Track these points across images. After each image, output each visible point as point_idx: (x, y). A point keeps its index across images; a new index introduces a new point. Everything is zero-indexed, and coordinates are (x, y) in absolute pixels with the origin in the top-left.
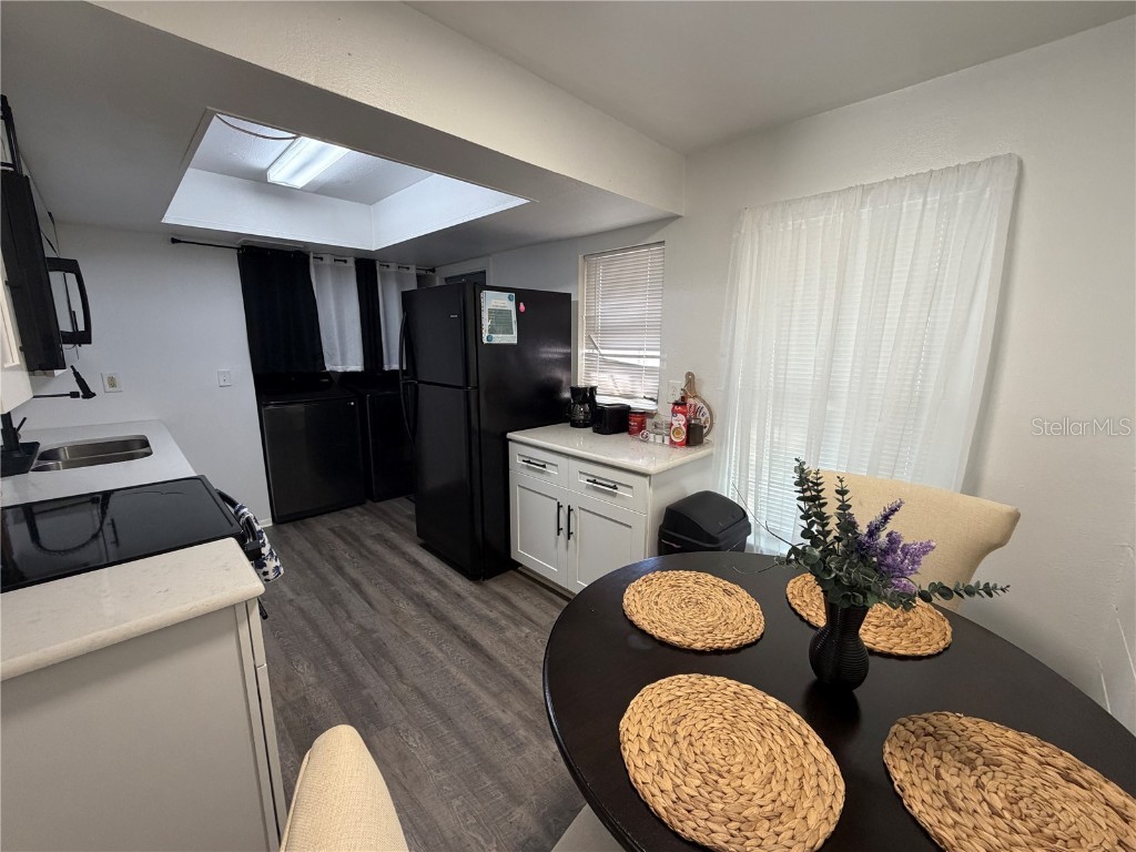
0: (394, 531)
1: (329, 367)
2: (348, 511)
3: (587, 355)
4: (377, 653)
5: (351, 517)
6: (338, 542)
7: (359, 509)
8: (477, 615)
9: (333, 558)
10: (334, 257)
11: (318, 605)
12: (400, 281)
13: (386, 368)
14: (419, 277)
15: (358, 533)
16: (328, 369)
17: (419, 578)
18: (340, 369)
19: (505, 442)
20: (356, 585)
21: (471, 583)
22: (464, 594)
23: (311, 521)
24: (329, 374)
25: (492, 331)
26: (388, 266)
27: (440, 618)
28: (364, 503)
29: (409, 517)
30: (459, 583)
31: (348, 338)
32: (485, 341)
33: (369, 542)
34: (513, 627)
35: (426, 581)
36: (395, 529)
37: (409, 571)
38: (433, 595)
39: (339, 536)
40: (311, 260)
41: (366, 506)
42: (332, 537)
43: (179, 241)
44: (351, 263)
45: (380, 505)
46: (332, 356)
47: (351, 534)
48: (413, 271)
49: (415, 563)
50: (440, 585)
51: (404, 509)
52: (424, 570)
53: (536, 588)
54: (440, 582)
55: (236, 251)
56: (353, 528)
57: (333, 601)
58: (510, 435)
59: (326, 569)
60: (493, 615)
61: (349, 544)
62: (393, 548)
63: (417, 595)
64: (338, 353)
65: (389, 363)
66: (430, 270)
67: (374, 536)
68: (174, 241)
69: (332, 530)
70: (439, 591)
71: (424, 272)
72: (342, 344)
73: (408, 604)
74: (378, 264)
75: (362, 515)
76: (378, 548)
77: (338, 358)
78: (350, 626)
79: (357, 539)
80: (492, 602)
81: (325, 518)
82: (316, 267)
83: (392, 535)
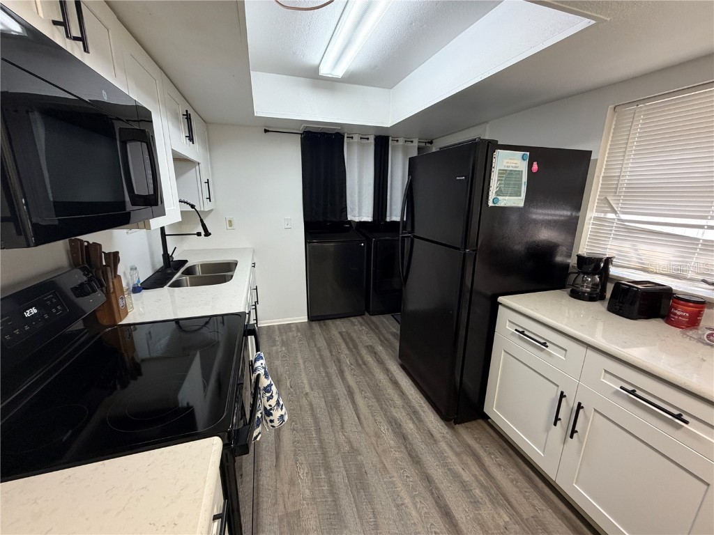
0: (382, 345)
1: (350, 218)
2: (352, 319)
3: (596, 219)
4: (359, 482)
5: (354, 325)
6: (343, 346)
7: (359, 318)
8: (449, 470)
9: (339, 361)
10: (360, 136)
11: (323, 404)
12: (405, 151)
13: (388, 219)
14: (419, 149)
15: (357, 341)
16: (349, 219)
17: (399, 402)
18: (357, 219)
19: (495, 306)
20: (351, 393)
21: (443, 423)
22: (437, 436)
23: (329, 322)
24: (350, 222)
25: (499, 193)
26: (397, 141)
27: (416, 460)
28: (364, 314)
29: (394, 334)
30: (432, 420)
31: (364, 197)
32: (491, 204)
33: (364, 352)
34: (489, 504)
35: (403, 407)
36: (382, 344)
37: (390, 391)
38: (409, 426)
39: (344, 340)
40: (346, 139)
41: (365, 317)
42: (340, 340)
43: (268, 131)
44: (372, 140)
45: (374, 318)
46: (353, 210)
47: (352, 340)
48: (416, 144)
49: (395, 384)
50: (414, 415)
51: (390, 325)
52: (402, 394)
53: (509, 455)
54: (415, 412)
55: (300, 136)
56: (354, 335)
57: (333, 405)
58: (501, 299)
59: (333, 369)
60: (466, 476)
61: (349, 349)
62: (381, 362)
63: (395, 421)
64: (357, 208)
65: (391, 216)
66: (428, 142)
67: (367, 347)
68: (266, 131)
69: (340, 333)
70: (414, 422)
71: (424, 144)
72: (360, 201)
73: (388, 429)
74: (390, 139)
75: (361, 325)
76: (369, 359)
77: (356, 212)
78: (342, 439)
79: (356, 346)
80: (465, 457)
81: (338, 322)
82: (348, 144)
83: (379, 348)
